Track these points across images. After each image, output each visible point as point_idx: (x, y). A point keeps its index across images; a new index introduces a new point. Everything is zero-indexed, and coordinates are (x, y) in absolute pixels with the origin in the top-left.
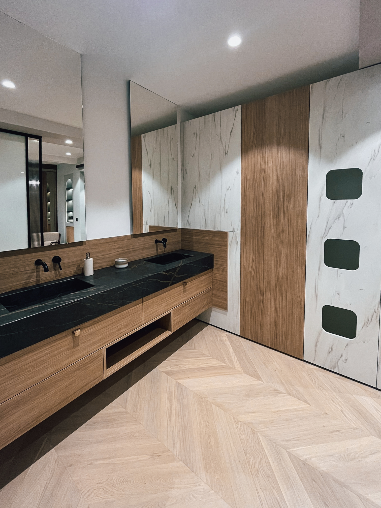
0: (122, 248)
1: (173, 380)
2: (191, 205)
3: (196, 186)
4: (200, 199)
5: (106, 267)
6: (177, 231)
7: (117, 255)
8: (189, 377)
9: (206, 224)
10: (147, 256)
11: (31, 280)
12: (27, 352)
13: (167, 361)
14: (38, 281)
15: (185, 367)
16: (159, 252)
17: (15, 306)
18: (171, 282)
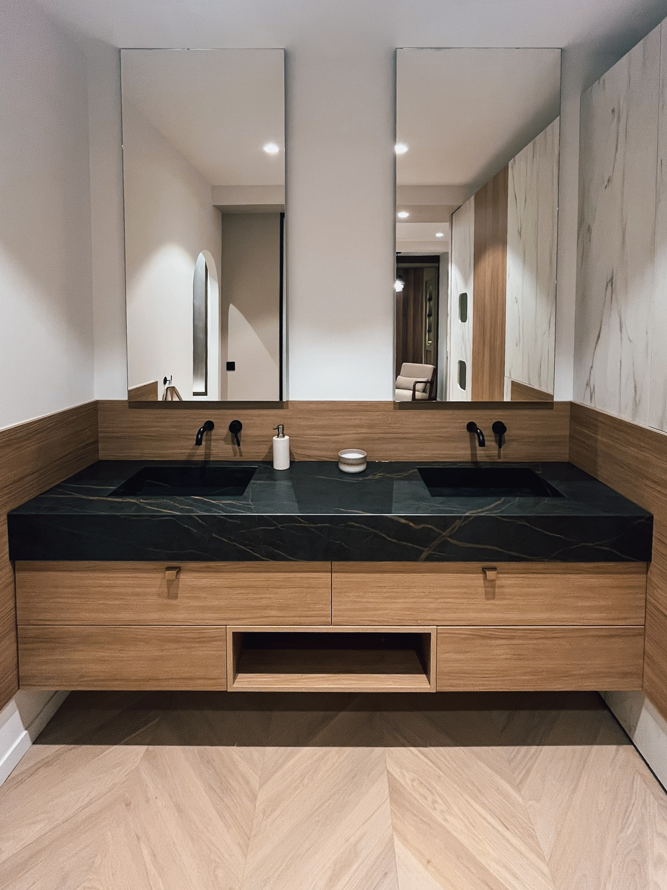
0: (370, 426)
1: (390, 822)
2: (599, 337)
3: (614, 277)
4: (623, 318)
5: (328, 460)
6: (552, 408)
7: (355, 440)
8: (428, 862)
9: (636, 404)
10: (440, 457)
11: (198, 451)
12: (97, 568)
13: (420, 755)
14: (207, 455)
15: (448, 817)
16: (478, 455)
17: (166, 485)
18: (430, 552)
